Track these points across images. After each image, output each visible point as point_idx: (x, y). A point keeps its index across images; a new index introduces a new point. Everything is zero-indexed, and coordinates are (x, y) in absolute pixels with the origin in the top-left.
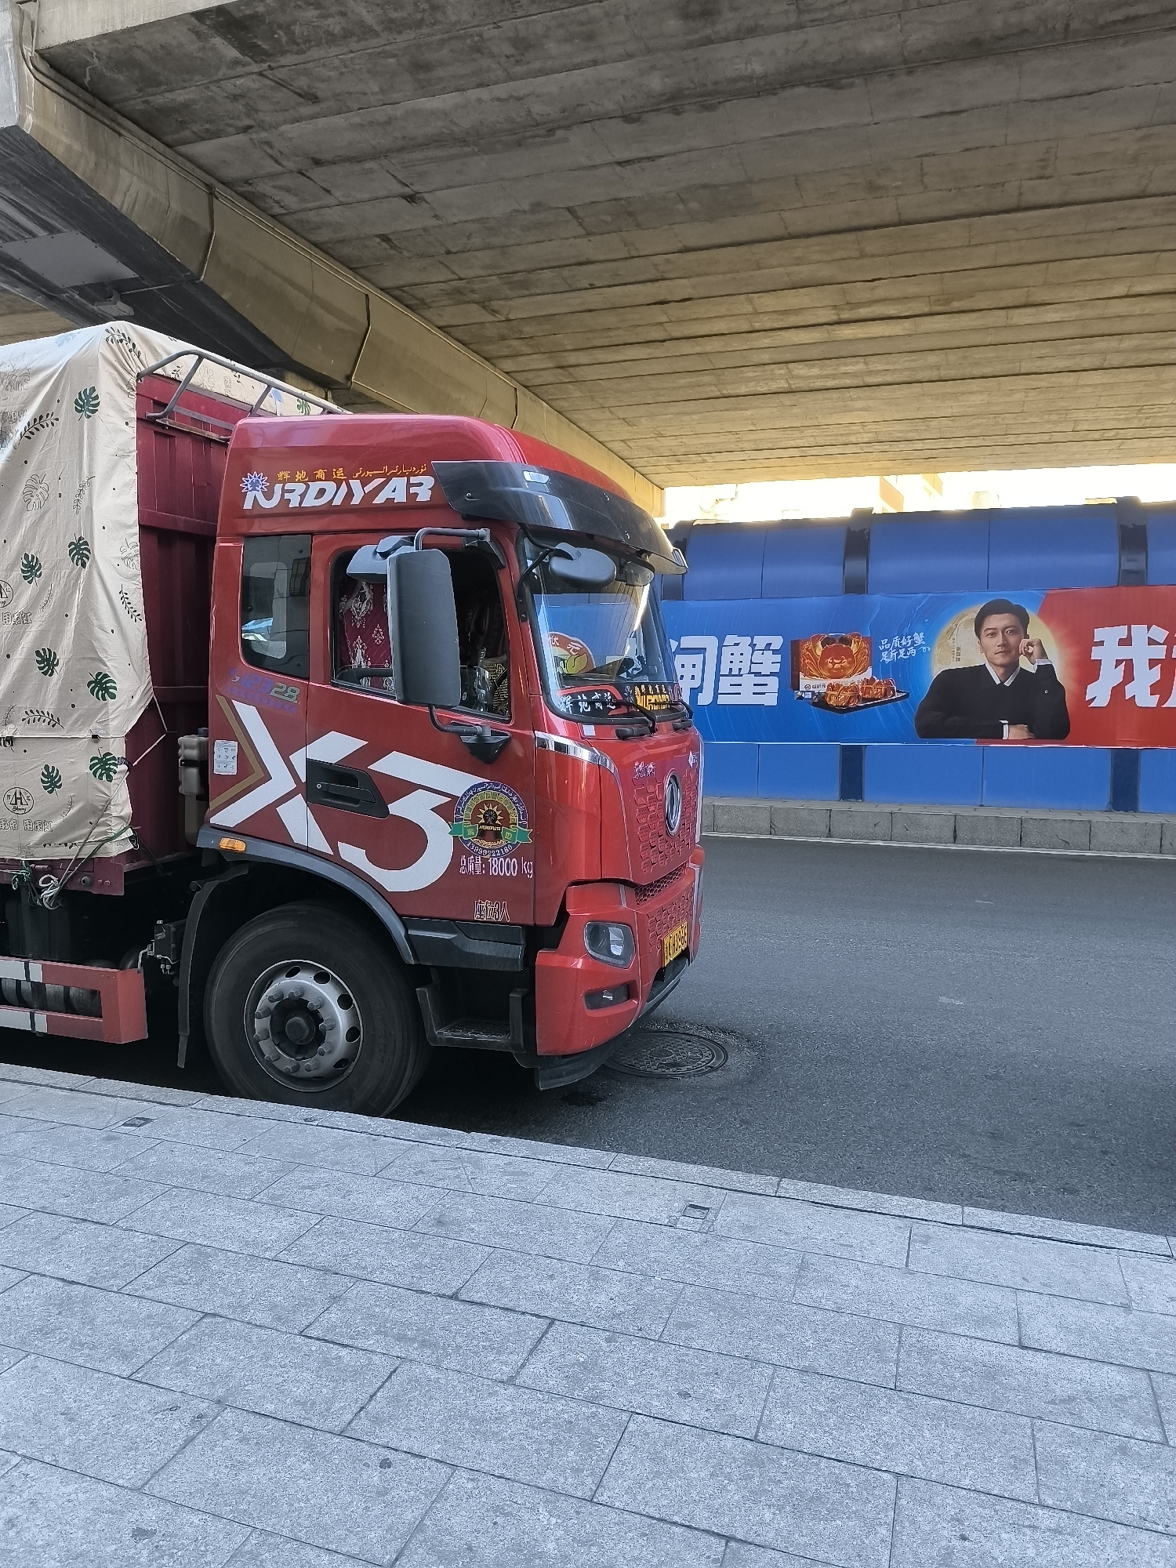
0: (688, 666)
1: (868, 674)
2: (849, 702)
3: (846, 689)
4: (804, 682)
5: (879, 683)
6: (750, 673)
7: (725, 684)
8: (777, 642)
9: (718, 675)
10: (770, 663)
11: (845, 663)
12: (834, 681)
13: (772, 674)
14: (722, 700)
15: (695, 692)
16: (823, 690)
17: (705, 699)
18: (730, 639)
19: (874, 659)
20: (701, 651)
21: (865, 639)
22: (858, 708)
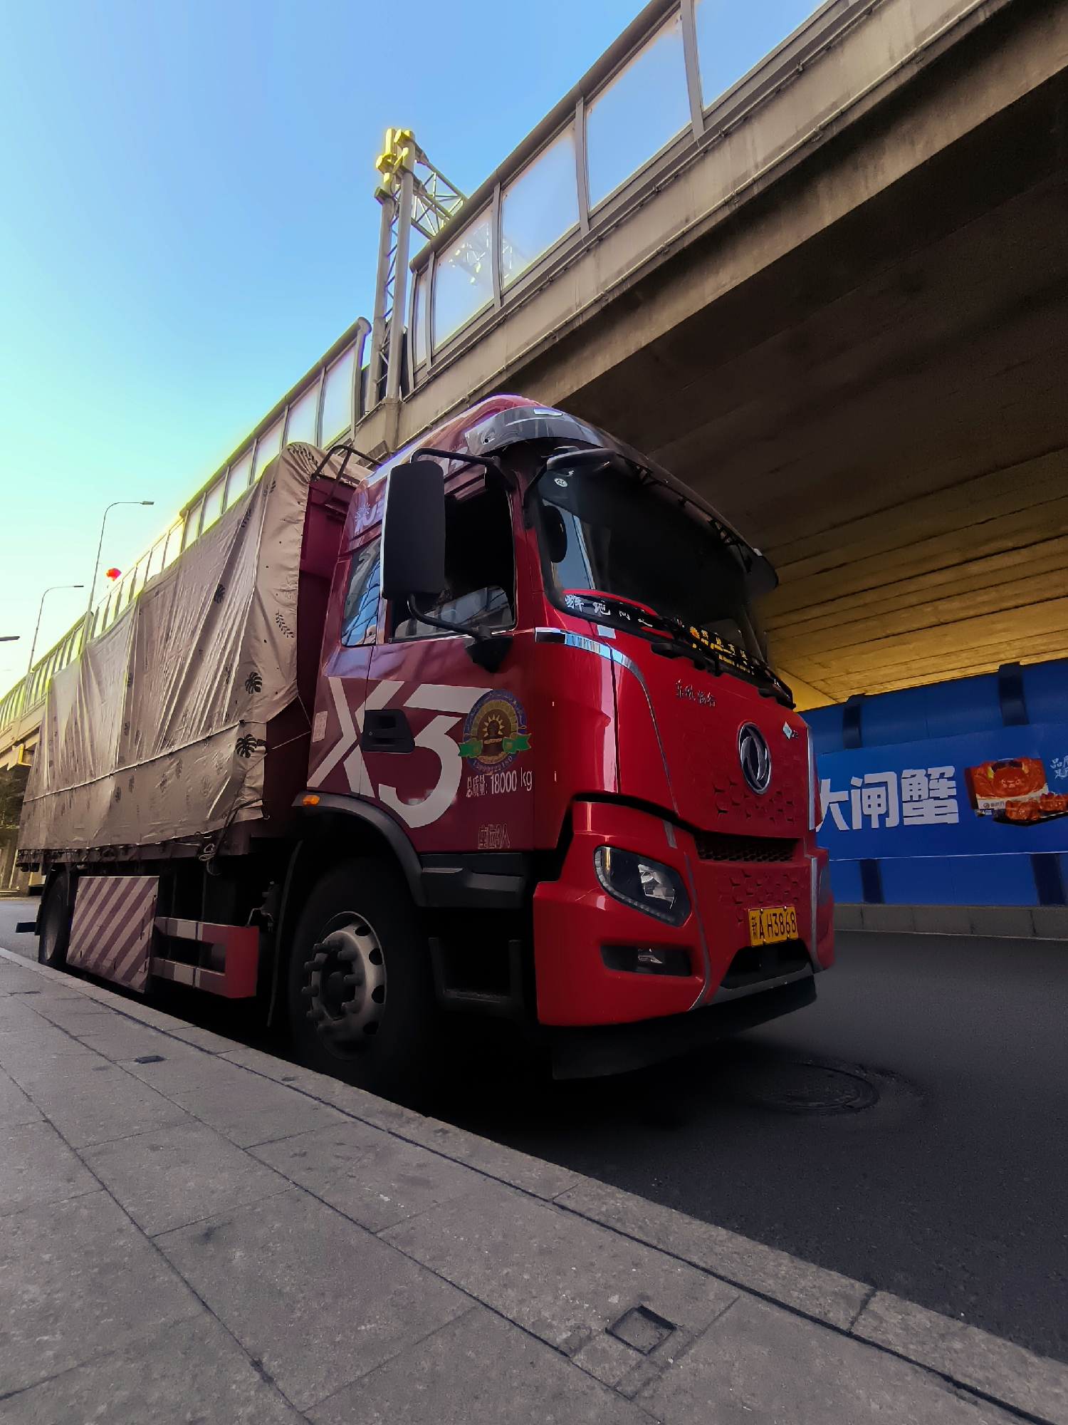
0: (874, 797)
1: (1045, 790)
2: (1031, 815)
3: (1024, 804)
4: (982, 802)
5: (1058, 797)
6: (929, 798)
7: (908, 809)
8: (950, 771)
9: (901, 803)
10: (946, 788)
11: (1019, 782)
12: (1010, 799)
13: (950, 797)
14: (907, 822)
15: (883, 818)
16: (1003, 807)
17: (892, 822)
18: (906, 773)
19: (1048, 776)
20: (885, 784)
21: (1036, 761)
22: (1040, 821)
